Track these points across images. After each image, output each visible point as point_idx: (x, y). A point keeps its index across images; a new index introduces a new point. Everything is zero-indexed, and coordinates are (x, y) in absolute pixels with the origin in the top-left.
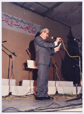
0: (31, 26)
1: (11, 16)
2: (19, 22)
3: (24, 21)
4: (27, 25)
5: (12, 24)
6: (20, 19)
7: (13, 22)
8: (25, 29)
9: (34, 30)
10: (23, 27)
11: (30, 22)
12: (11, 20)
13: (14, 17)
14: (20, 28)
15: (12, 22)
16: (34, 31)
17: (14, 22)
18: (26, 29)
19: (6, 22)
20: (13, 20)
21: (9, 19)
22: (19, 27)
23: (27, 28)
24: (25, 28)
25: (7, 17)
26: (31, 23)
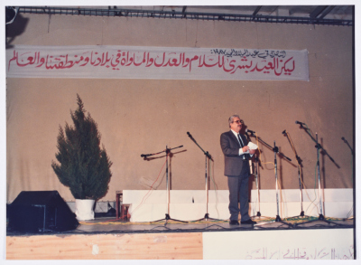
0: (280, 59)
1: (229, 50)
2: (250, 58)
3: (262, 51)
4: (269, 59)
5: (233, 66)
6: (251, 51)
7: (234, 61)
8: (265, 70)
9: (289, 66)
10: (259, 68)
11: (276, 51)
12: (230, 59)
13: (236, 50)
14: (253, 70)
15: (232, 63)
16: (288, 70)
17: (239, 61)
18: (267, 68)
19: (220, 66)
20: (234, 58)
21: (226, 57)
22: (249, 70)
23: (271, 66)
24: (265, 67)
25: (221, 55)
26: (280, 51)
